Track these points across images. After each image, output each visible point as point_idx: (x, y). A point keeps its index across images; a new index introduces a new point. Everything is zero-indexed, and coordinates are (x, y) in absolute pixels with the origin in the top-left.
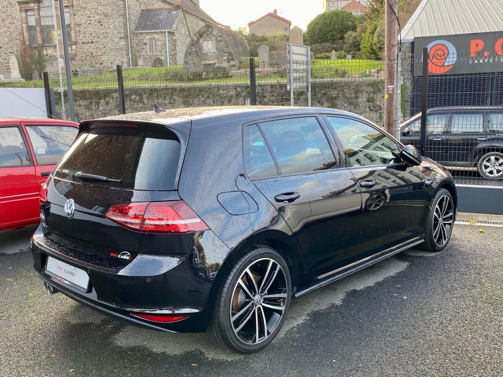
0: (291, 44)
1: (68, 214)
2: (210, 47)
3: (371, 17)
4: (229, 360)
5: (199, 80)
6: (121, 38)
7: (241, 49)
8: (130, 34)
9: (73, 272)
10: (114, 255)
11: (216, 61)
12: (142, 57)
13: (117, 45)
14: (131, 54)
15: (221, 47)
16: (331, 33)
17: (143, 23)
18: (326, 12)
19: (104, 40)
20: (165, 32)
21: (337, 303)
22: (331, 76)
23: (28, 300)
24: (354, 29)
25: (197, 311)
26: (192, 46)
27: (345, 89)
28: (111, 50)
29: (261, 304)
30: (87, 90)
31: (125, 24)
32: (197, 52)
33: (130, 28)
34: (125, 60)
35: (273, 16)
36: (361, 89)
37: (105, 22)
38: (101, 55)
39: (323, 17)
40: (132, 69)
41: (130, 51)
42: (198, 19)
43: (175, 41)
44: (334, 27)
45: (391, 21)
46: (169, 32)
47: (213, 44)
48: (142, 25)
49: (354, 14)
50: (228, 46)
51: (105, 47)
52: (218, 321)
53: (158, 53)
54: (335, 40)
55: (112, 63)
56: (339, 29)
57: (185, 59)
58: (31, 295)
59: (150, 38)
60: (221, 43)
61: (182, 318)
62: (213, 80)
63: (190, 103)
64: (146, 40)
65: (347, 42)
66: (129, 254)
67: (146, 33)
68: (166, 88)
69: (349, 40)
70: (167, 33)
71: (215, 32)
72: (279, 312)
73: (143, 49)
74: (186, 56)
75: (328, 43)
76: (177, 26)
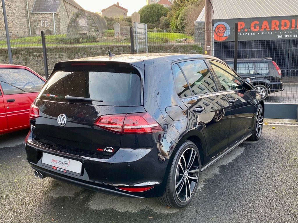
0: (136, 22)
1: (62, 124)
2: (83, 23)
3: (175, 8)
4: (171, 213)
5: (77, 43)
6: (23, 17)
7: (102, 24)
8: (29, 14)
9: (66, 162)
10: (100, 150)
11: (87, 32)
12: (38, 29)
13: (21, 21)
14: (31, 27)
15: (90, 23)
16: (152, 17)
17: (38, 7)
18: (148, 5)
19: (12, 17)
20: (52, 13)
21: (217, 173)
22: (159, 42)
23: (16, 184)
24: (165, 15)
25: (159, 183)
26: (72, 22)
27: (168, 50)
28: (17, 24)
29: (187, 177)
30: (4, 49)
31: (26, 7)
32: (75, 26)
33: (29, 10)
34: (27, 30)
35: (117, 6)
36: (177, 50)
37: (12, 6)
38: (10, 27)
39: (147, 7)
40: (32, 36)
41: (30, 25)
42: (72, 6)
43: (59, 19)
44: (153, 14)
45: (209, 8)
46: (55, 14)
47: (85, 21)
48: (37, 9)
49: (164, 6)
50: (95, 23)
51: (13, 22)
52: (168, 188)
53: (48, 27)
54: (154, 21)
55: (18, 32)
56: (156, 15)
57: (67, 30)
58: (16, 180)
59: (43, 17)
60: (90, 21)
61: (150, 188)
62: (86, 43)
63: (72, 57)
64: (40, 18)
65: (161, 23)
66: (112, 148)
67: (40, 14)
68: (57, 48)
69: (162, 21)
70: (53, 14)
71: (86, 14)
72: (195, 181)
73: (38, 24)
74: (68, 28)
75: (150, 23)
76: (60, 10)
